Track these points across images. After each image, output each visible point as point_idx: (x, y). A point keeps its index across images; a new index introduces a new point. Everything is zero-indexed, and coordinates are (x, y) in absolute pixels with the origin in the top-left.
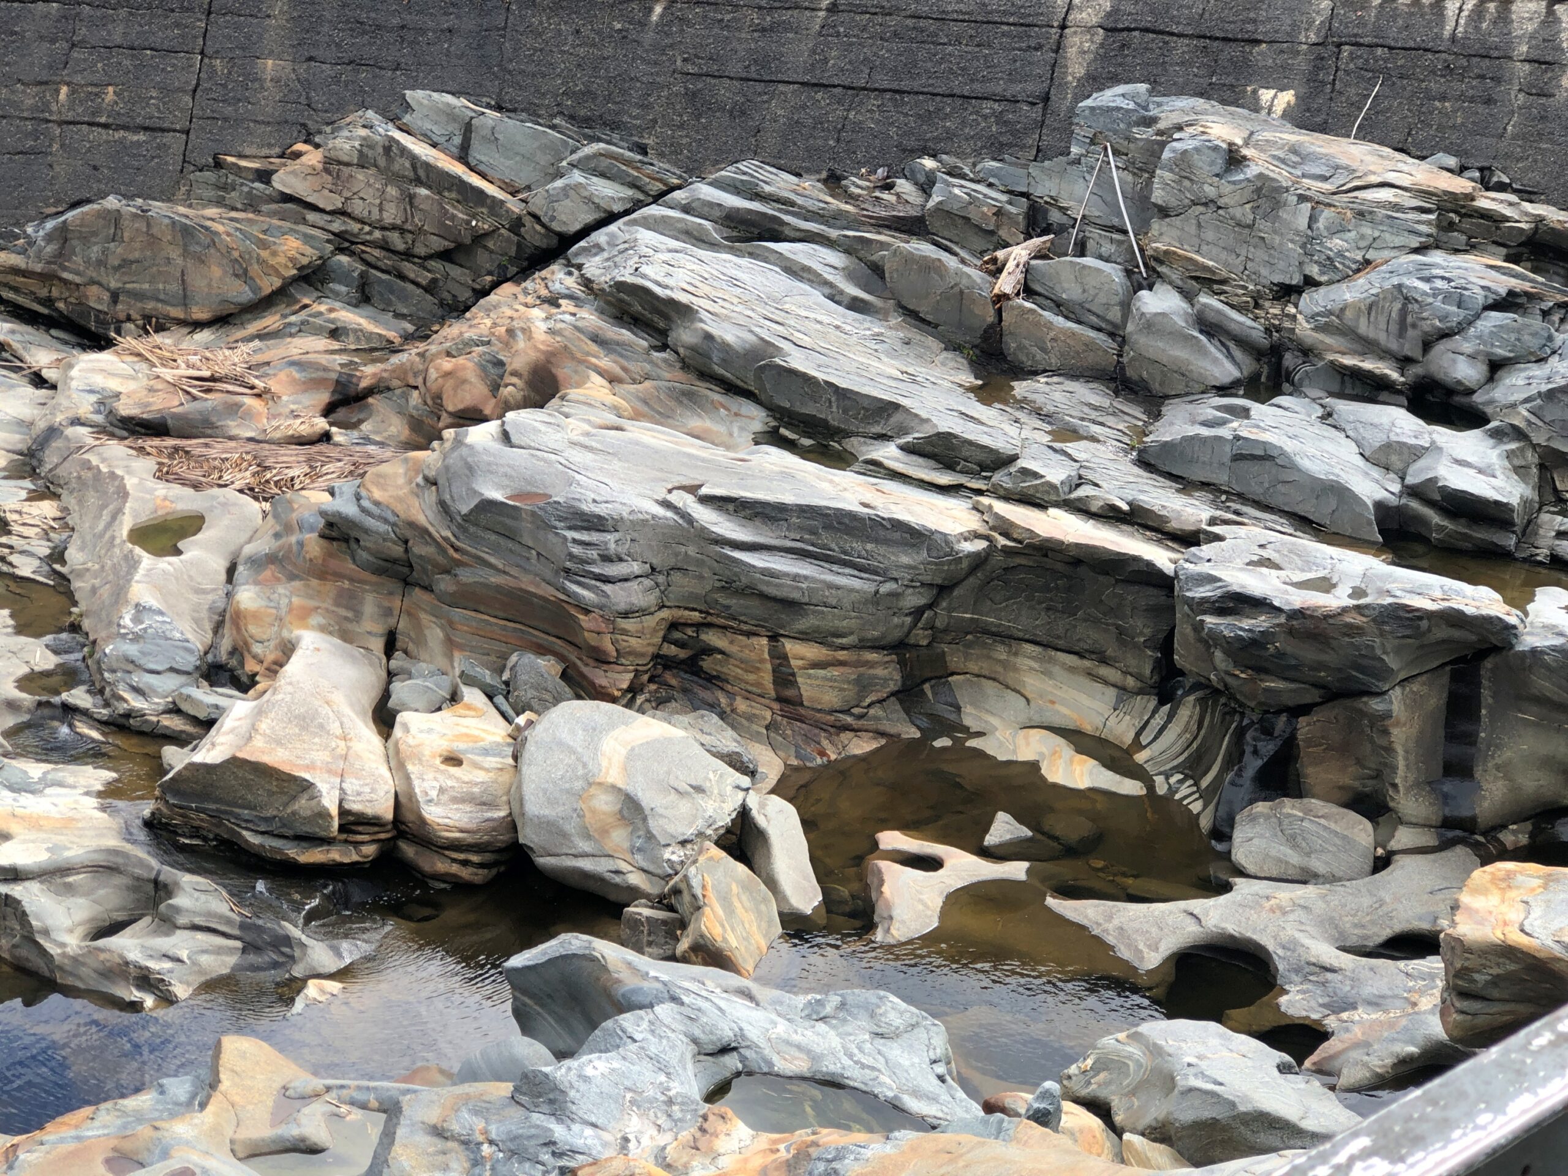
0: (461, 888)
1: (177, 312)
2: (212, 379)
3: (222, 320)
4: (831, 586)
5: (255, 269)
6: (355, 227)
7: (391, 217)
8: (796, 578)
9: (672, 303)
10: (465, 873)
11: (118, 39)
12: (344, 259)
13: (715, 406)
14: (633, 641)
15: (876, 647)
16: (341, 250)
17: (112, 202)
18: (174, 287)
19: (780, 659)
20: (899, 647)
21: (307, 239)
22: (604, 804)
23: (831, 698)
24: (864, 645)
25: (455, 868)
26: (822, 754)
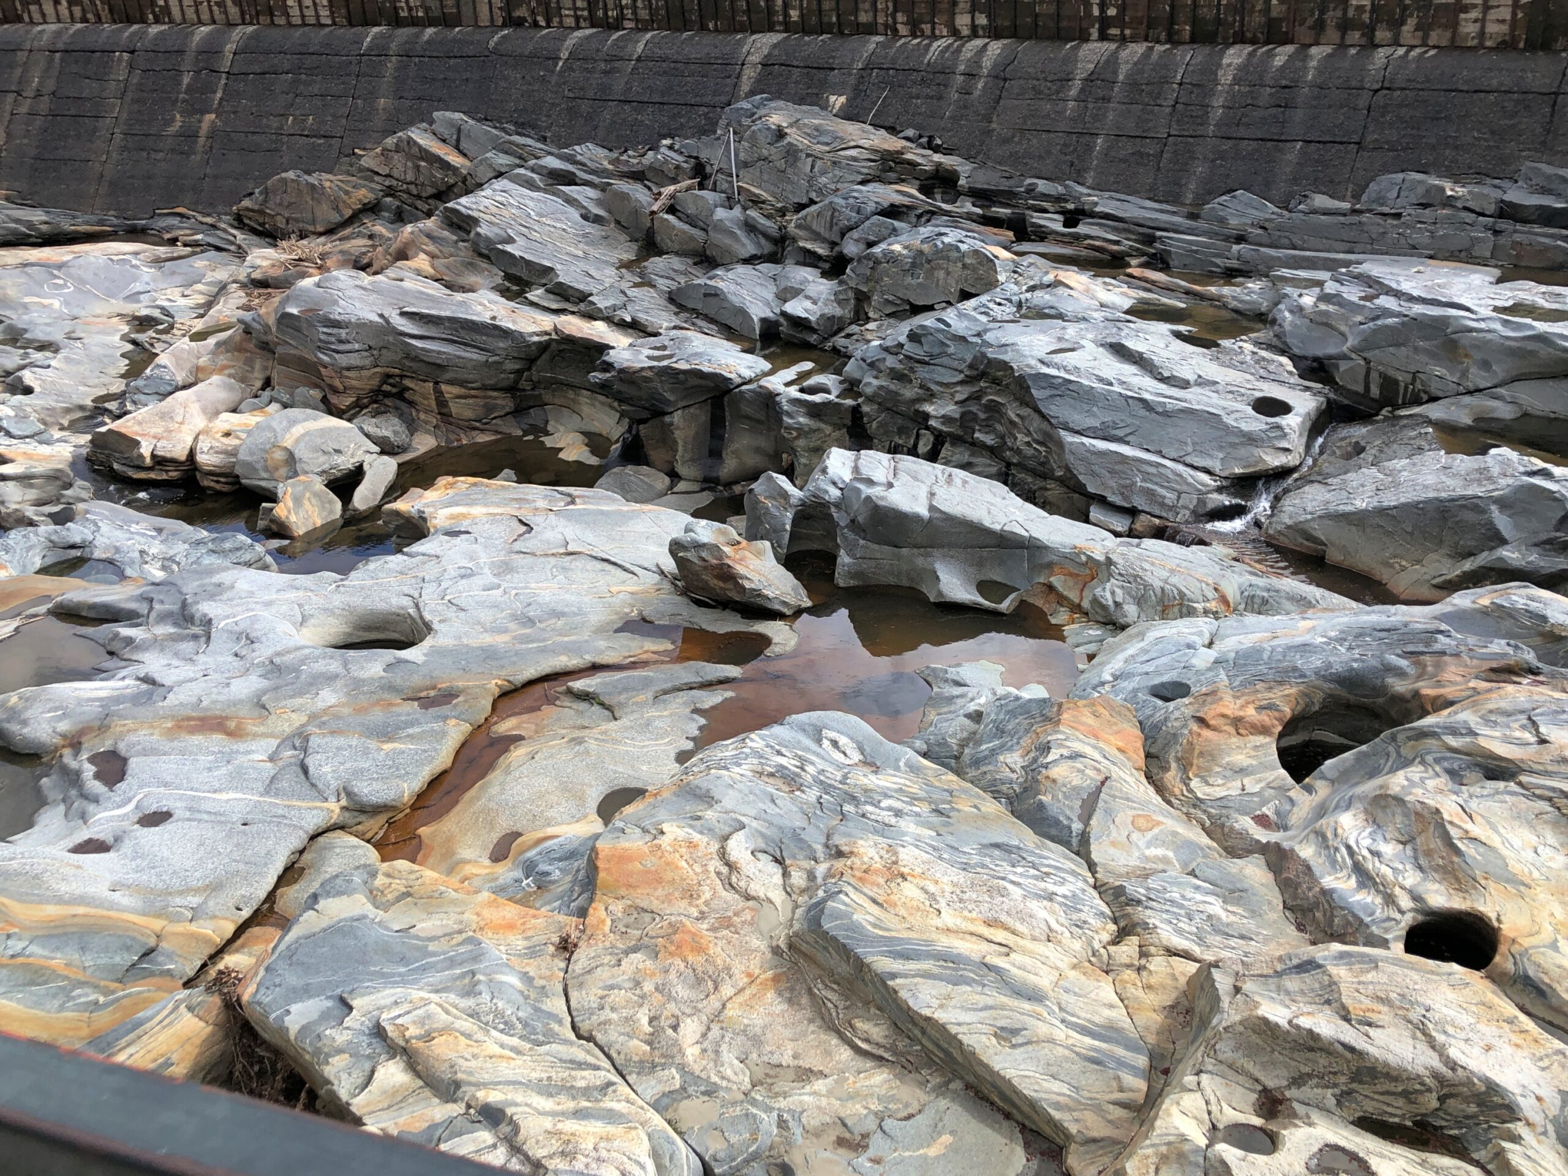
0: (219, 494)
1: (311, 228)
2: (300, 260)
3: (330, 232)
4: (459, 357)
5: (341, 205)
6: (395, 183)
7: (410, 177)
8: (439, 352)
9: (470, 217)
10: (218, 487)
11: (316, 91)
12: (388, 199)
13: (484, 270)
14: (354, 383)
15: (494, 389)
16: (388, 195)
17: (291, 175)
18: (310, 216)
19: (439, 394)
20: (511, 389)
21: (372, 190)
22: (279, 455)
23: (468, 414)
24: (485, 388)
25: (212, 484)
26: (459, 440)
